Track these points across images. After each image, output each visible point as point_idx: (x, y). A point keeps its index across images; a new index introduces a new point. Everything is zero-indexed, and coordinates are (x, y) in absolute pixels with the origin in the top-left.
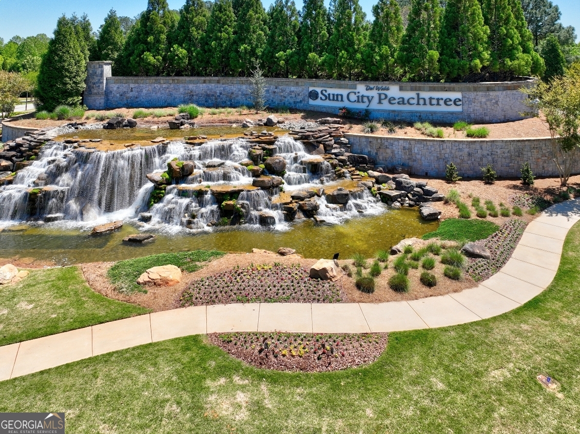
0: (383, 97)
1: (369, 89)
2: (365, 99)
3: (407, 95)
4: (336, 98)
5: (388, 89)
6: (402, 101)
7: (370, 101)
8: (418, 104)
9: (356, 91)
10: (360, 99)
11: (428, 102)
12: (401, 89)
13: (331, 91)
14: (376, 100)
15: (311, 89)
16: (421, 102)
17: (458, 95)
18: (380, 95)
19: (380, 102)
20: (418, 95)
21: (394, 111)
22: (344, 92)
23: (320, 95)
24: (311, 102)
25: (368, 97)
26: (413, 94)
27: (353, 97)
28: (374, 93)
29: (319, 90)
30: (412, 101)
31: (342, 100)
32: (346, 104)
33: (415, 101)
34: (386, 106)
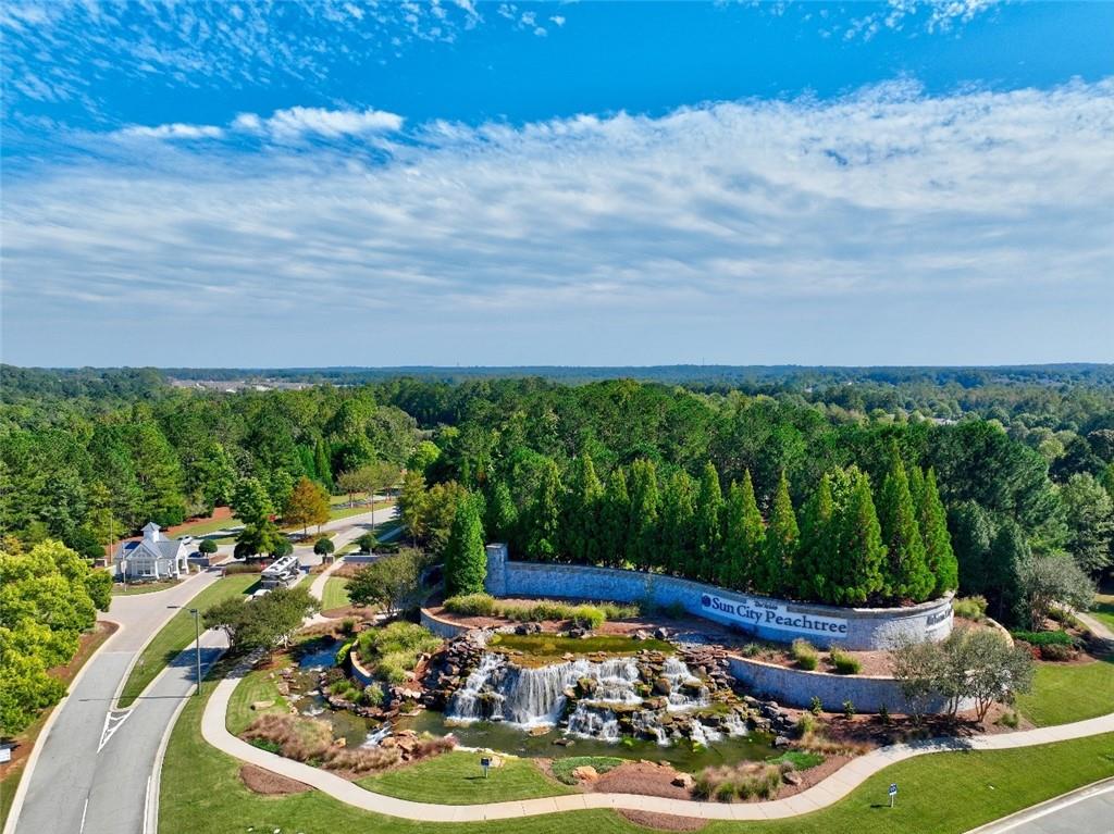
0: (771, 615)
1: (758, 605)
2: (754, 615)
3: (794, 616)
4: (727, 609)
5: (776, 608)
6: (789, 622)
7: (758, 618)
8: (804, 626)
9: (746, 605)
10: (750, 614)
11: (813, 626)
12: (788, 610)
13: (722, 601)
14: (764, 617)
15: (704, 594)
16: (807, 624)
17: (843, 622)
18: (768, 613)
19: (768, 620)
20: (804, 617)
21: (780, 631)
22: (736, 605)
23: (712, 603)
24: (704, 608)
25: (757, 614)
26: (799, 616)
27: (743, 611)
28: (762, 610)
29: (711, 597)
30: (798, 623)
31: (733, 612)
32: (736, 617)
33: (801, 623)
34: (773, 625)
